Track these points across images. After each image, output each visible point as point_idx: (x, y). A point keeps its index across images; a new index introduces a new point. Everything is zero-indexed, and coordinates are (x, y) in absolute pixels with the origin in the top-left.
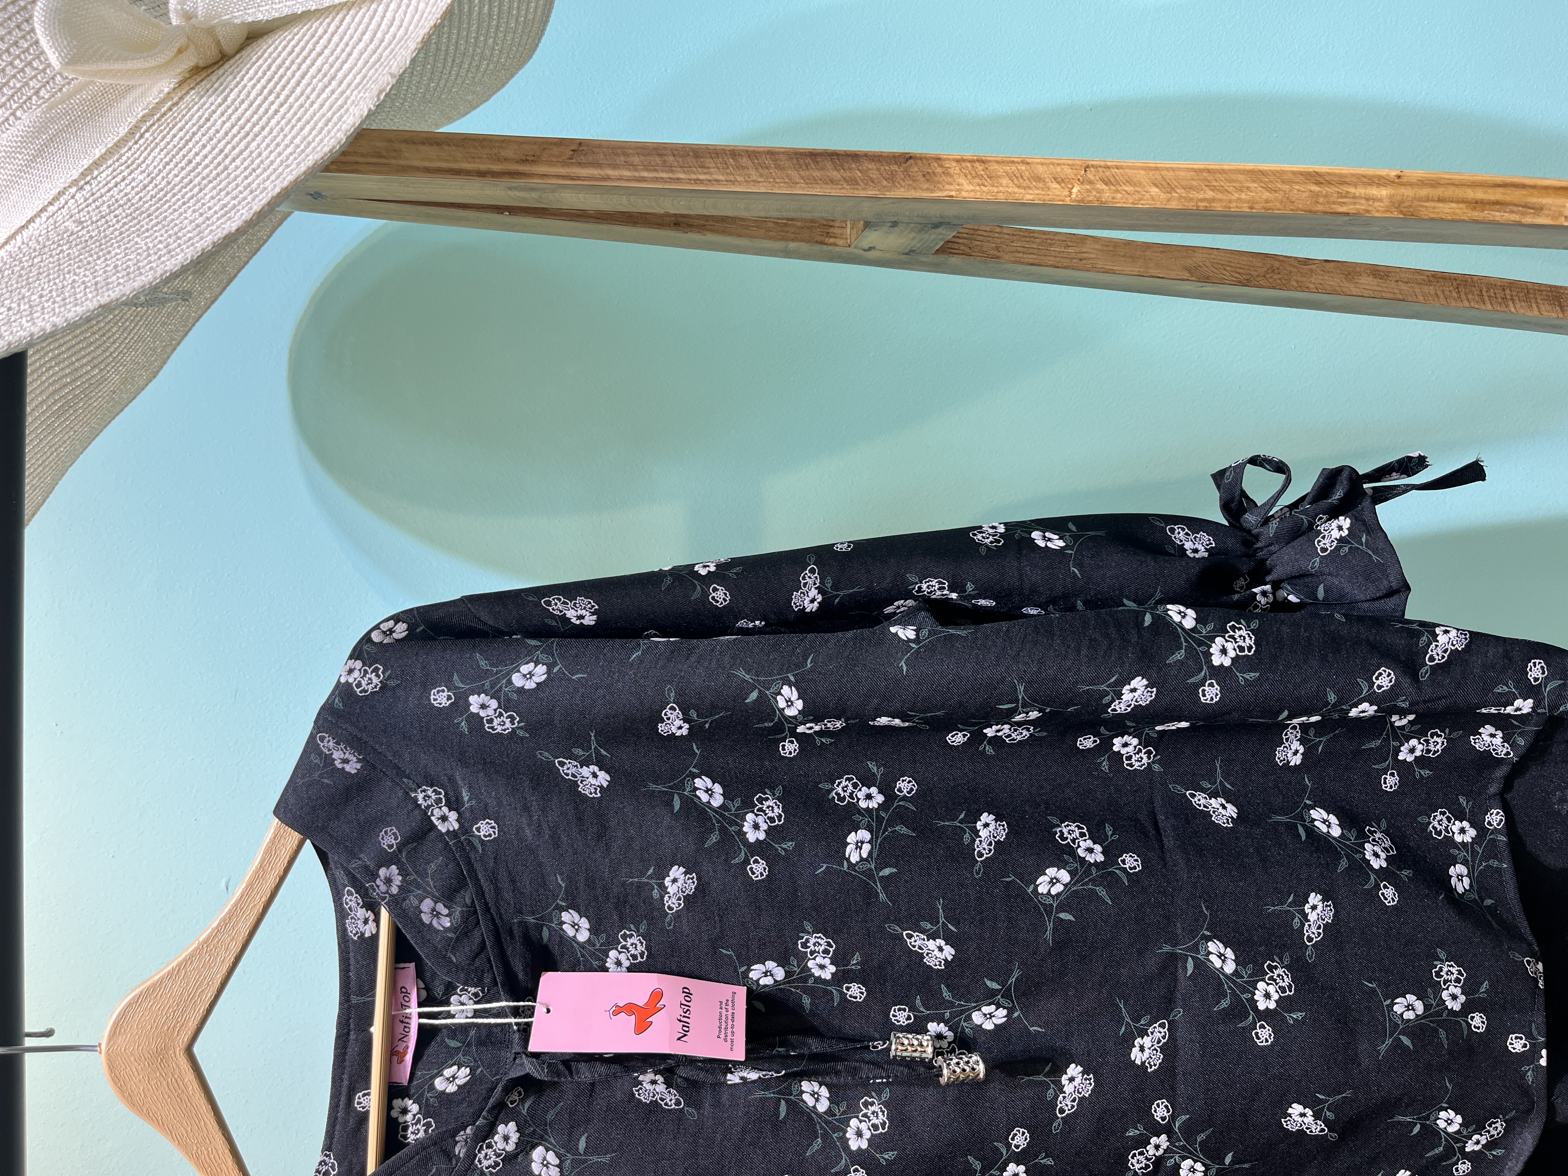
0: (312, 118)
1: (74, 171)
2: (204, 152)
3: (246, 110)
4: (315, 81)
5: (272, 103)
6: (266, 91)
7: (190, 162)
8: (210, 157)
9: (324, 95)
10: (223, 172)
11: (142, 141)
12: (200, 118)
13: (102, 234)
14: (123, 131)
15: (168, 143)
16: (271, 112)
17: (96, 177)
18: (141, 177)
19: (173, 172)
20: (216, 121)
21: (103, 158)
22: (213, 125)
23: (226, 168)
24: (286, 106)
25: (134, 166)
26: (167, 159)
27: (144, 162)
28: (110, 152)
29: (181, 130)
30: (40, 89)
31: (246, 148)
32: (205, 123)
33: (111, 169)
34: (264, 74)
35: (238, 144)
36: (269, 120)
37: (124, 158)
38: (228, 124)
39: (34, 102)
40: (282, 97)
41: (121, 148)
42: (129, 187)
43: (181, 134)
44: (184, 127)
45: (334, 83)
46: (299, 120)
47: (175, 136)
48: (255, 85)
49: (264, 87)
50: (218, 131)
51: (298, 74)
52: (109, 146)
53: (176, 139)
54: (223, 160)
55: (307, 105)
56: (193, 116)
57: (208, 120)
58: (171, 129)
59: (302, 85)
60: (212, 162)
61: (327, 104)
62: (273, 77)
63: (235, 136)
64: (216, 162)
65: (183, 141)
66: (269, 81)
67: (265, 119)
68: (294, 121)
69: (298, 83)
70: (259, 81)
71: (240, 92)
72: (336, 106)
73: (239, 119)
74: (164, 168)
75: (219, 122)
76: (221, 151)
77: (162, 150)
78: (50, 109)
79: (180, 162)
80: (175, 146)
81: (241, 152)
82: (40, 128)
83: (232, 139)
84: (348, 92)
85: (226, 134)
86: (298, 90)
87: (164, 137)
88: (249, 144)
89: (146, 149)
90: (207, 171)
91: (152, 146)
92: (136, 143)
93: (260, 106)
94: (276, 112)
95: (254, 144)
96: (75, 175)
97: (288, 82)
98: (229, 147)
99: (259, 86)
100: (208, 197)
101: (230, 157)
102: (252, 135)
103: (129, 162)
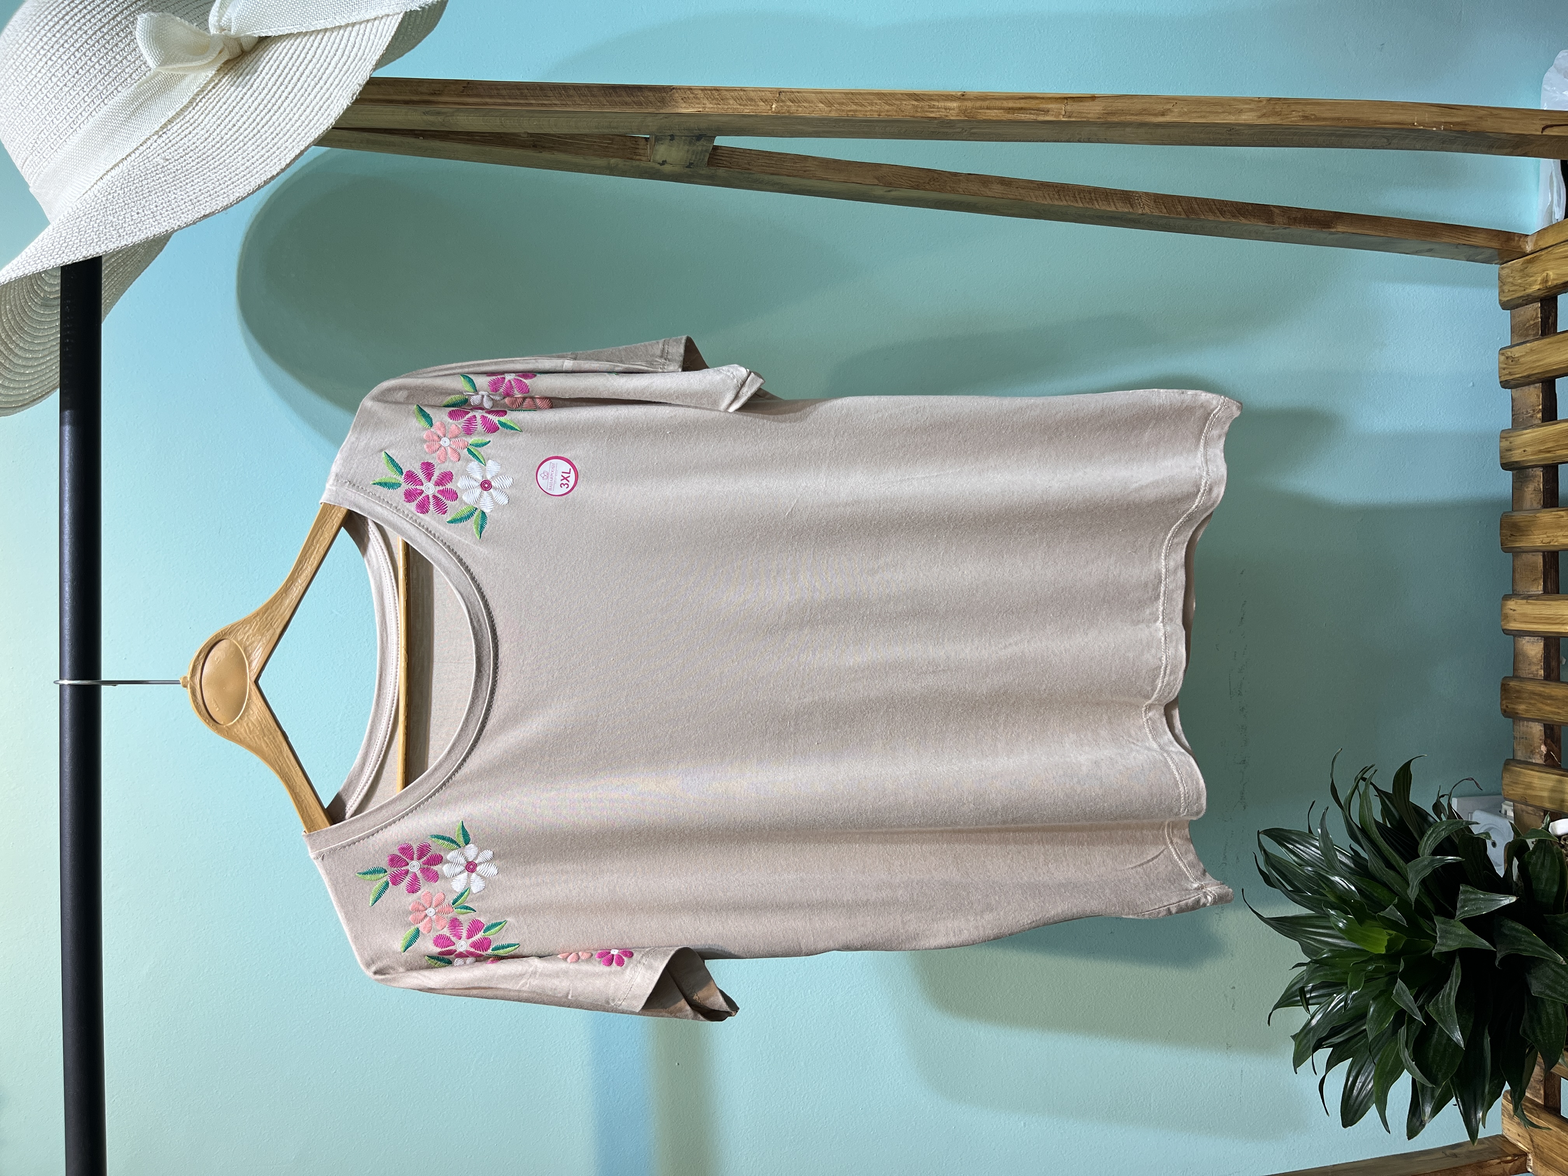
1: (156, 124)
8: (247, 124)
11: (197, 108)
13: (184, 169)
14: (186, 101)
17: (169, 131)
18: (202, 132)
21: (174, 118)
23: (259, 132)
25: (196, 124)
26: (219, 122)
27: (202, 122)
28: (178, 114)
29: (225, 102)
31: (270, 120)
33: (179, 125)
35: (264, 117)
37: (187, 118)
39: (129, 82)
41: (184, 111)
50: (250, 106)
52: (178, 110)
60: (249, 127)
62: (281, 74)
63: (262, 111)
64: (251, 127)
65: (228, 111)
74: (218, 127)
78: (139, 87)
82: (133, 98)
83: (260, 113)
87: (214, 107)
89: (202, 114)
90: (247, 132)
92: (194, 109)
95: (275, 118)
96: (156, 128)
98: (259, 118)
100: (250, 149)
101: (261, 125)
102: (272, 112)
103: (192, 121)
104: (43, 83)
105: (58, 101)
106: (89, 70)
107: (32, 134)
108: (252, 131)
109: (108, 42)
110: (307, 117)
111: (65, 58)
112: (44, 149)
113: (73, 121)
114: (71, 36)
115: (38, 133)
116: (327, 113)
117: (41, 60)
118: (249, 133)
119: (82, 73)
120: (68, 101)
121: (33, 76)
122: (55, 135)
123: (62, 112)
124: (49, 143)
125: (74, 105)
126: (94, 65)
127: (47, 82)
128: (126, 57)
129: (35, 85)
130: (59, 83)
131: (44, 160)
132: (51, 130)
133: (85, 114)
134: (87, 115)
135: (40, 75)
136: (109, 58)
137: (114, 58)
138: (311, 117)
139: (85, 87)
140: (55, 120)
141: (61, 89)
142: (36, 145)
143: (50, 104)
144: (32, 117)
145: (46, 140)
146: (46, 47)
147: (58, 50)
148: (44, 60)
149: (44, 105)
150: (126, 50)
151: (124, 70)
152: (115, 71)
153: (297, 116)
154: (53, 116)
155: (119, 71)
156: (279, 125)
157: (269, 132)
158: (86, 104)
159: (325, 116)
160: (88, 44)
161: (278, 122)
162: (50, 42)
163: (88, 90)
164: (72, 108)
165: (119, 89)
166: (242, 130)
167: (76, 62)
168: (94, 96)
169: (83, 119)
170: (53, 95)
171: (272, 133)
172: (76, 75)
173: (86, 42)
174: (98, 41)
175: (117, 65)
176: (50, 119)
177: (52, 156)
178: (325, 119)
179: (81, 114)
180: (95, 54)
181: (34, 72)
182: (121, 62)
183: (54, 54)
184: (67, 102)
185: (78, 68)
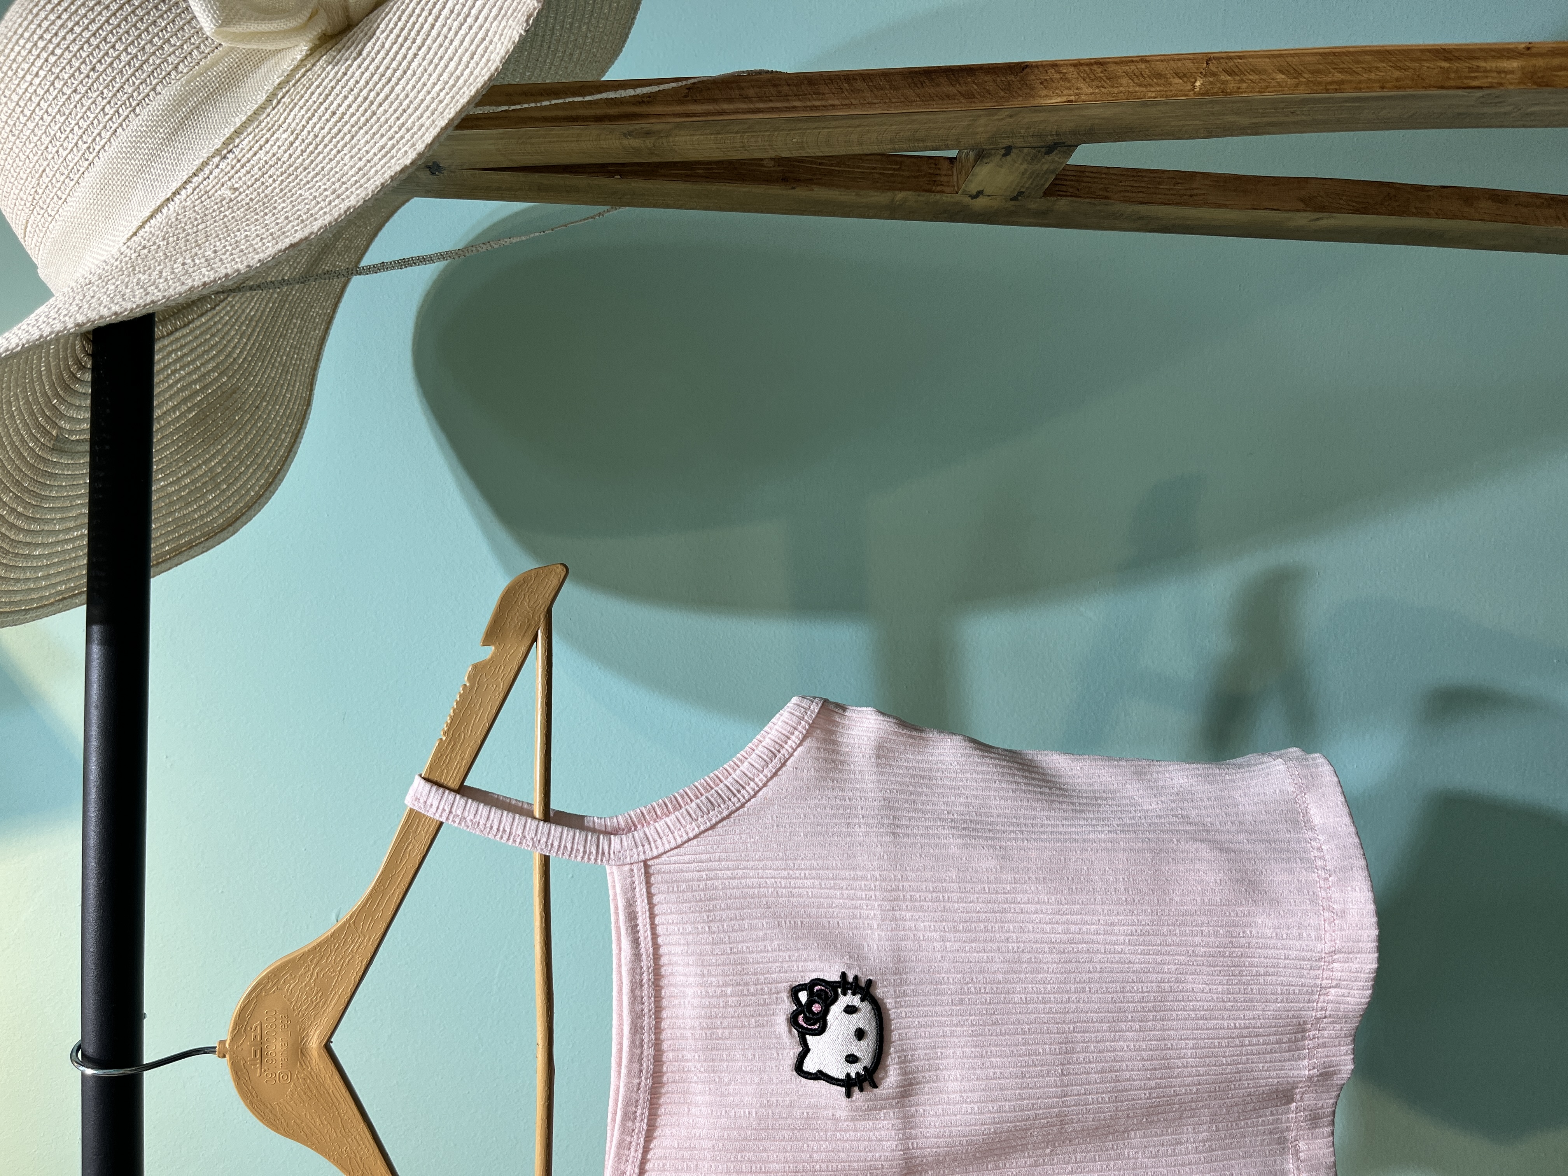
0: (454, 55)
1: (216, 141)
2: (347, 103)
3: (384, 59)
4: (449, 21)
5: (409, 48)
6: (400, 40)
7: (334, 113)
8: (355, 106)
9: (462, 32)
10: (371, 117)
11: (279, 106)
12: (337, 73)
14: (261, 98)
15: (307, 101)
16: (409, 57)
17: (238, 146)
18: (285, 136)
19: (318, 126)
20: (354, 73)
21: (244, 126)
22: (352, 77)
23: (374, 113)
24: (424, 49)
25: (276, 127)
26: (309, 114)
27: (285, 122)
28: (250, 120)
29: (318, 87)
30: (178, 64)
31: (391, 92)
32: (342, 77)
33: (251, 137)
34: (396, 25)
35: (382, 90)
36: (410, 63)
37: (263, 124)
38: (367, 75)
39: (173, 77)
40: (419, 41)
41: (260, 115)
42: (276, 147)
43: (318, 91)
44: (321, 84)
45: (470, 20)
46: (441, 58)
47: (313, 93)
48: (388, 36)
49: (398, 36)
50: (357, 82)
51: (431, 19)
52: (249, 114)
53: (314, 98)
54: (370, 106)
55: (446, 43)
56: (328, 73)
57: (345, 74)
58: (308, 89)
59: (436, 28)
60: (357, 110)
61: (467, 39)
62: (405, 26)
63: (377, 83)
64: (361, 109)
65: (323, 96)
66: (402, 29)
67: (405, 64)
68: (436, 60)
69: (433, 26)
70: (391, 32)
71: (374, 45)
72: (476, 40)
73: (378, 68)
74: (308, 123)
75: (358, 73)
76: (366, 99)
77: (302, 108)
78: (188, 82)
79: (323, 115)
80: (315, 102)
81: (387, 97)
82: (180, 101)
83: (375, 86)
84: (487, 25)
85: (367, 83)
86: (434, 33)
87: (302, 97)
88: (393, 88)
89: (285, 110)
90: (355, 118)
91: (290, 106)
92: (274, 109)
93: (397, 53)
94: (416, 55)
95: (398, 88)
96: (218, 143)
97: (422, 28)
98: (373, 94)
99: (393, 36)
100: (362, 142)
101: (376, 103)
102: (394, 80)
103: (270, 125)
104: (42, 92)
105: (64, 118)
106: (112, 63)
107: (29, 179)
108: (363, 115)
109: (142, 20)
110: (452, 74)
111: (74, 48)
112: (48, 201)
113: (89, 148)
114: (85, 15)
115: (37, 175)
116: (484, 60)
117: (38, 56)
118: (359, 119)
119: (101, 70)
120: (80, 115)
121: (27, 84)
122: (62, 174)
123: (71, 136)
124: (55, 190)
125: (89, 122)
126: (119, 55)
127: (48, 90)
128: (168, 41)
129: (30, 98)
130: (65, 89)
131: (50, 219)
132: (56, 167)
133: (106, 135)
134: (109, 133)
135: (37, 81)
136: (143, 42)
137: (151, 42)
138: (458, 72)
139: (105, 91)
140: (61, 149)
141: (69, 98)
142: (37, 197)
143: (53, 124)
144: (28, 151)
145: (50, 187)
146: (47, 36)
147: (64, 38)
148: (44, 55)
149: (44, 127)
150: (169, 29)
151: (166, 60)
152: (151, 61)
153: (435, 76)
154: (58, 144)
155: (157, 62)
156: (407, 96)
157: (391, 110)
158: (107, 117)
159: (482, 64)
160: (109, 24)
161: (405, 92)
162: (53, 26)
163: (110, 94)
164: (85, 127)
165: (158, 89)
166: (346, 117)
167: (92, 54)
168: (119, 103)
169: (104, 141)
170: (56, 110)
171: (395, 111)
172: (92, 73)
173: (107, 21)
174: (126, 19)
175: (154, 53)
176: (55, 150)
177: (61, 210)
178: (482, 69)
179: (99, 134)
180: (120, 39)
181: (28, 78)
182: (162, 47)
183: (58, 45)
184: (78, 118)
185: (94, 61)
